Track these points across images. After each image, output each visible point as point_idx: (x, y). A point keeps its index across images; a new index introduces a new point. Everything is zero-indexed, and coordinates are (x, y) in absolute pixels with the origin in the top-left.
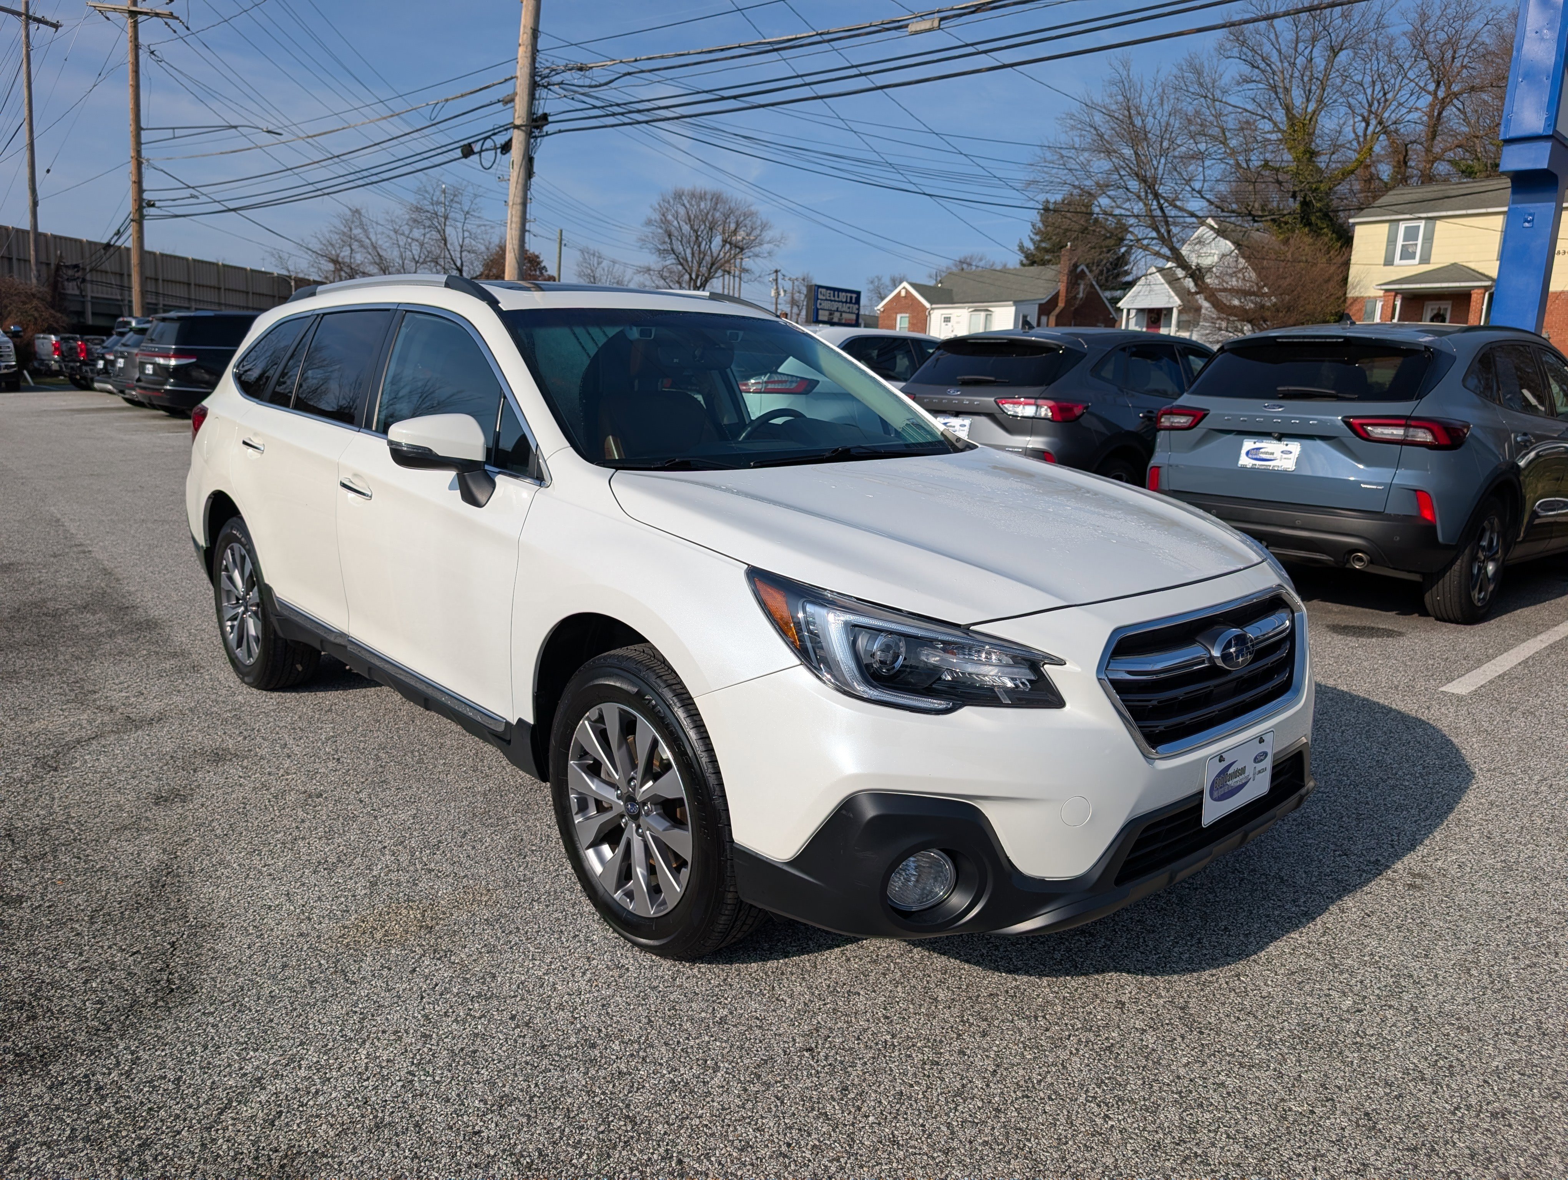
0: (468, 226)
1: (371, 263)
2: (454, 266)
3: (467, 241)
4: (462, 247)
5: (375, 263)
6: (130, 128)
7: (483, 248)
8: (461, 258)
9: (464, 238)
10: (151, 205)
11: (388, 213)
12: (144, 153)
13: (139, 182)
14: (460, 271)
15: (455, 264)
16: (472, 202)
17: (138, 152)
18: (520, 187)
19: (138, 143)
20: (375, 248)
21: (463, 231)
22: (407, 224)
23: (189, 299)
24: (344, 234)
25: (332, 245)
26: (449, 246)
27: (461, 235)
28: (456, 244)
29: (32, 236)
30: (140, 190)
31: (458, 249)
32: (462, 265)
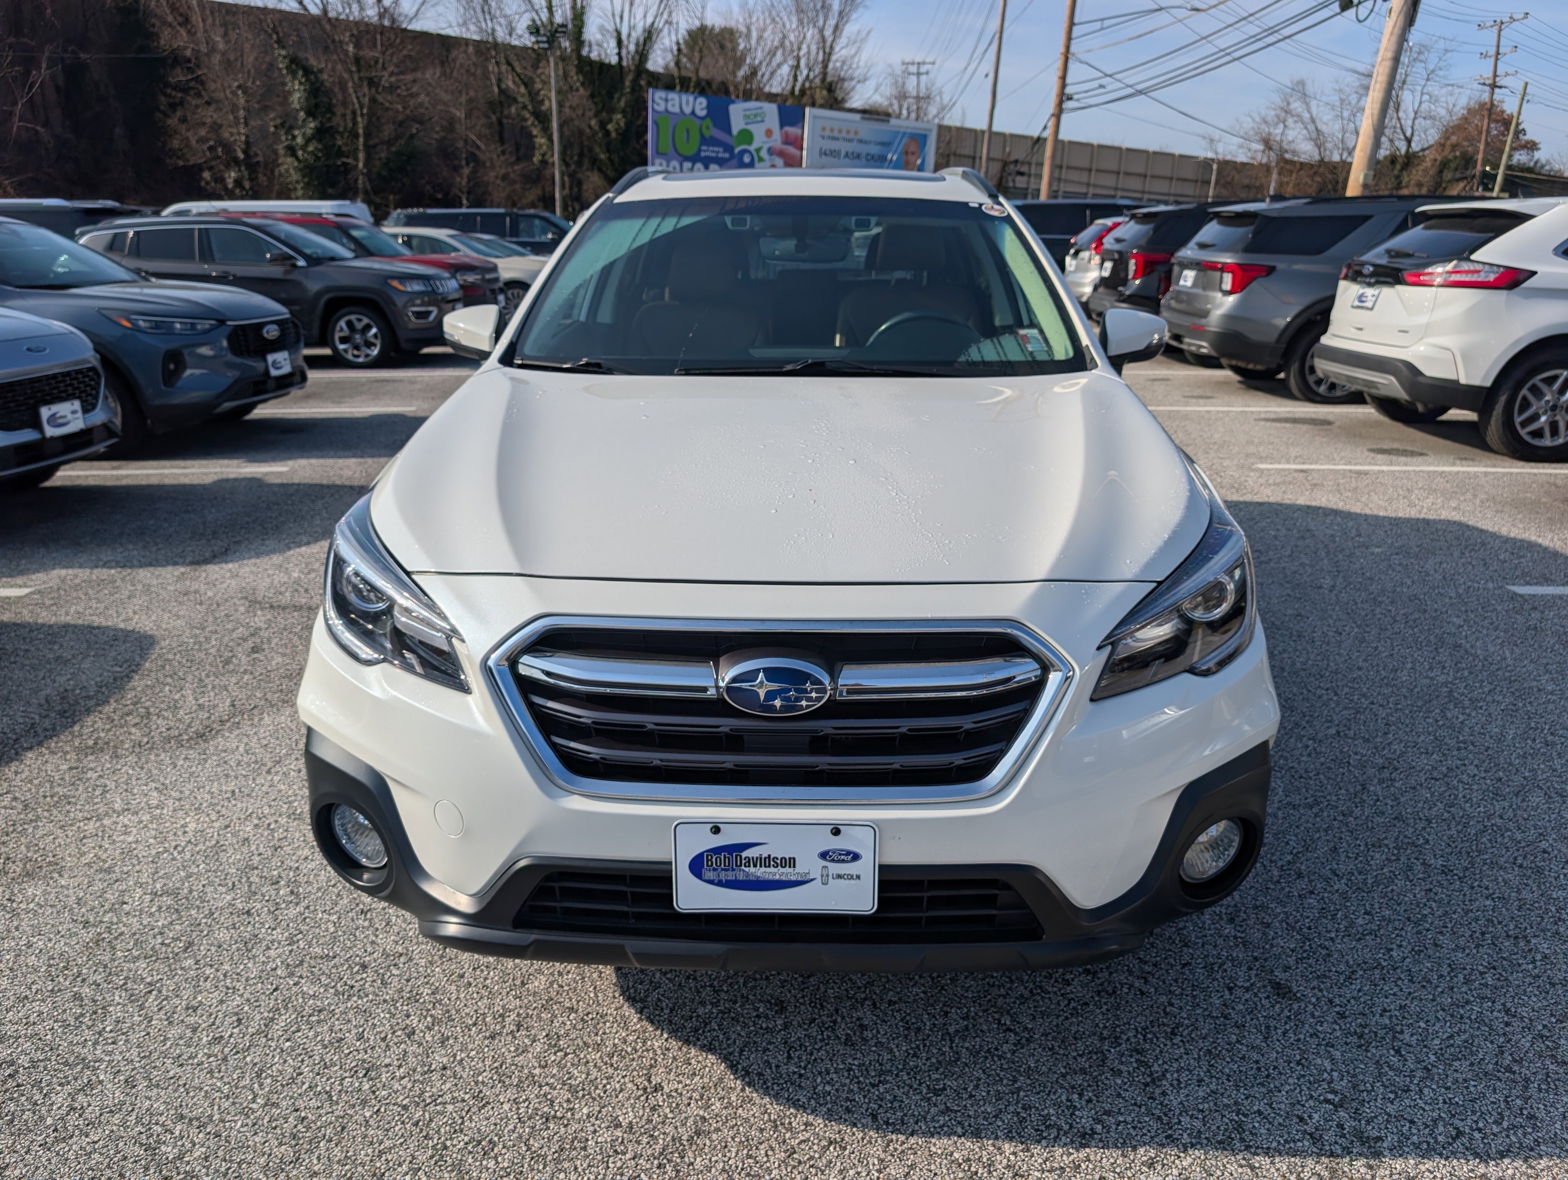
0: (1429, 89)
1: (1306, 139)
2: (1402, 137)
3: (1424, 106)
4: (1416, 113)
5: (1311, 139)
6: (1065, 25)
7: (1443, 112)
8: (1412, 128)
9: (1421, 103)
10: (1070, 98)
11: (1337, 82)
12: (1073, 49)
13: (1063, 78)
14: (1409, 141)
15: (1404, 134)
16: (1440, 59)
17: (1068, 48)
18: (1394, 39)
19: (1069, 38)
20: (1313, 121)
21: (1422, 94)
22: (1356, 92)
23: (1088, 185)
24: (1282, 109)
25: (1266, 122)
26: (1401, 114)
27: (1418, 99)
28: (1411, 109)
29: (986, 136)
30: (1064, 85)
31: (1412, 115)
32: (1412, 134)
